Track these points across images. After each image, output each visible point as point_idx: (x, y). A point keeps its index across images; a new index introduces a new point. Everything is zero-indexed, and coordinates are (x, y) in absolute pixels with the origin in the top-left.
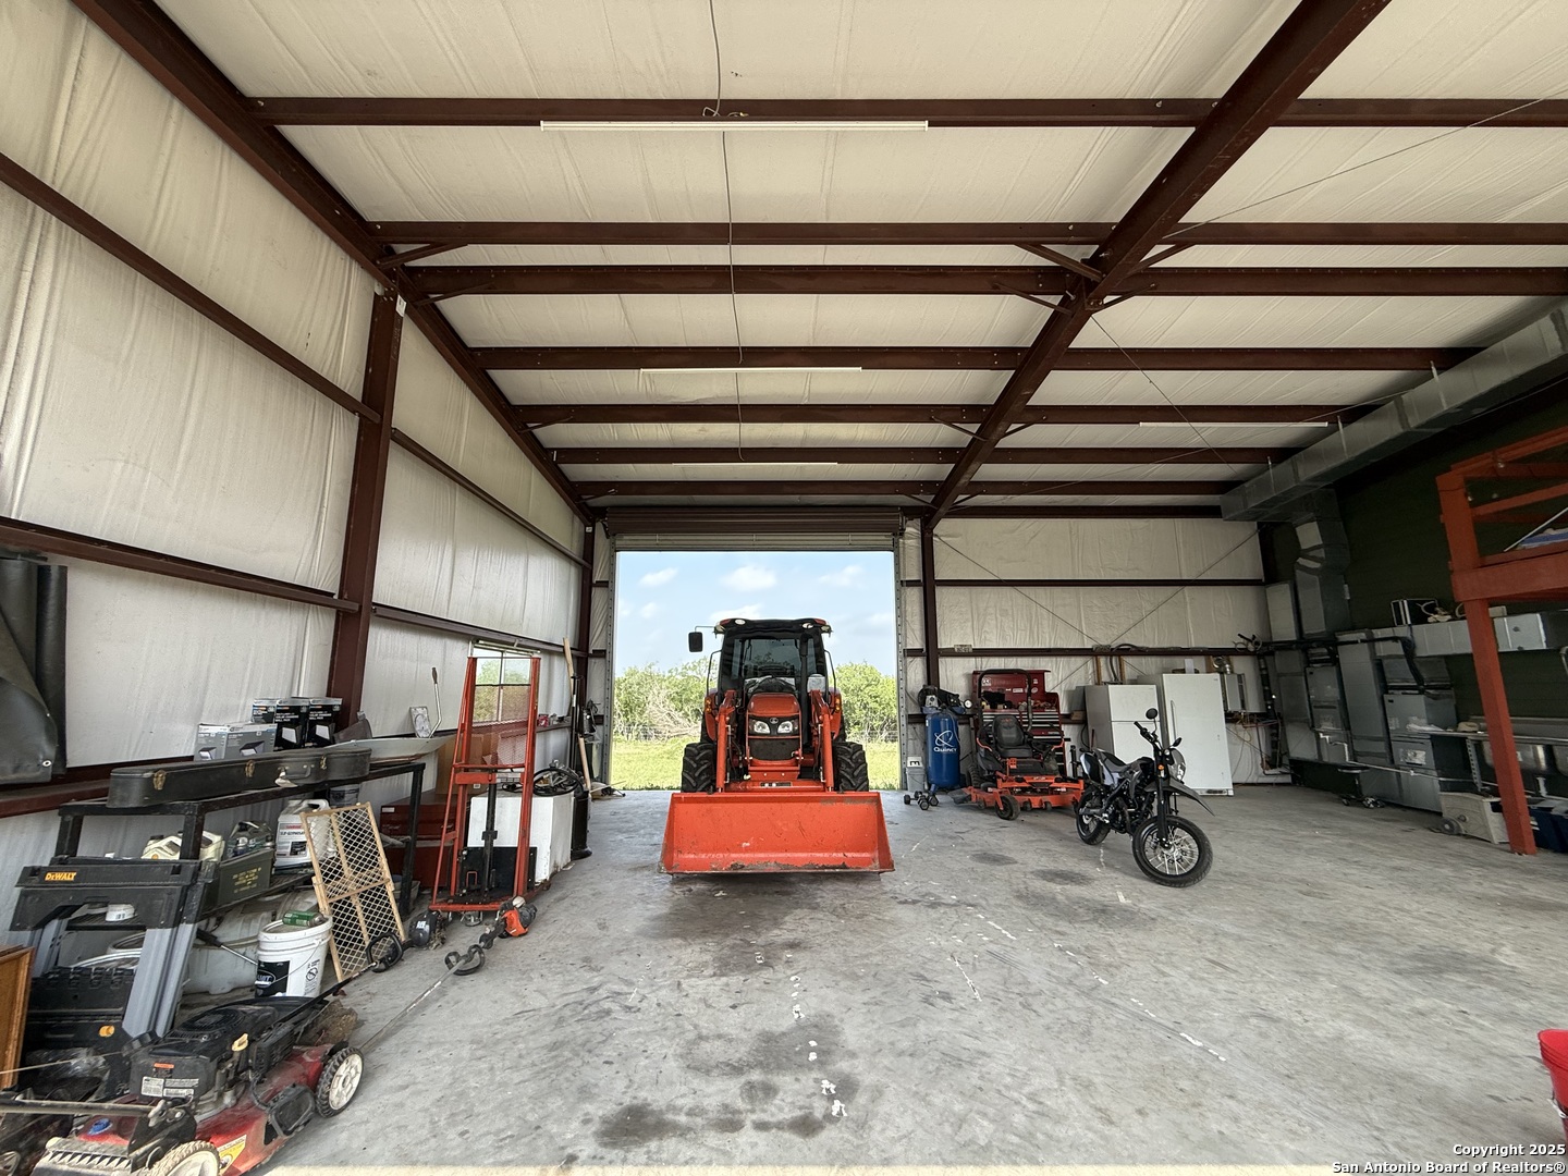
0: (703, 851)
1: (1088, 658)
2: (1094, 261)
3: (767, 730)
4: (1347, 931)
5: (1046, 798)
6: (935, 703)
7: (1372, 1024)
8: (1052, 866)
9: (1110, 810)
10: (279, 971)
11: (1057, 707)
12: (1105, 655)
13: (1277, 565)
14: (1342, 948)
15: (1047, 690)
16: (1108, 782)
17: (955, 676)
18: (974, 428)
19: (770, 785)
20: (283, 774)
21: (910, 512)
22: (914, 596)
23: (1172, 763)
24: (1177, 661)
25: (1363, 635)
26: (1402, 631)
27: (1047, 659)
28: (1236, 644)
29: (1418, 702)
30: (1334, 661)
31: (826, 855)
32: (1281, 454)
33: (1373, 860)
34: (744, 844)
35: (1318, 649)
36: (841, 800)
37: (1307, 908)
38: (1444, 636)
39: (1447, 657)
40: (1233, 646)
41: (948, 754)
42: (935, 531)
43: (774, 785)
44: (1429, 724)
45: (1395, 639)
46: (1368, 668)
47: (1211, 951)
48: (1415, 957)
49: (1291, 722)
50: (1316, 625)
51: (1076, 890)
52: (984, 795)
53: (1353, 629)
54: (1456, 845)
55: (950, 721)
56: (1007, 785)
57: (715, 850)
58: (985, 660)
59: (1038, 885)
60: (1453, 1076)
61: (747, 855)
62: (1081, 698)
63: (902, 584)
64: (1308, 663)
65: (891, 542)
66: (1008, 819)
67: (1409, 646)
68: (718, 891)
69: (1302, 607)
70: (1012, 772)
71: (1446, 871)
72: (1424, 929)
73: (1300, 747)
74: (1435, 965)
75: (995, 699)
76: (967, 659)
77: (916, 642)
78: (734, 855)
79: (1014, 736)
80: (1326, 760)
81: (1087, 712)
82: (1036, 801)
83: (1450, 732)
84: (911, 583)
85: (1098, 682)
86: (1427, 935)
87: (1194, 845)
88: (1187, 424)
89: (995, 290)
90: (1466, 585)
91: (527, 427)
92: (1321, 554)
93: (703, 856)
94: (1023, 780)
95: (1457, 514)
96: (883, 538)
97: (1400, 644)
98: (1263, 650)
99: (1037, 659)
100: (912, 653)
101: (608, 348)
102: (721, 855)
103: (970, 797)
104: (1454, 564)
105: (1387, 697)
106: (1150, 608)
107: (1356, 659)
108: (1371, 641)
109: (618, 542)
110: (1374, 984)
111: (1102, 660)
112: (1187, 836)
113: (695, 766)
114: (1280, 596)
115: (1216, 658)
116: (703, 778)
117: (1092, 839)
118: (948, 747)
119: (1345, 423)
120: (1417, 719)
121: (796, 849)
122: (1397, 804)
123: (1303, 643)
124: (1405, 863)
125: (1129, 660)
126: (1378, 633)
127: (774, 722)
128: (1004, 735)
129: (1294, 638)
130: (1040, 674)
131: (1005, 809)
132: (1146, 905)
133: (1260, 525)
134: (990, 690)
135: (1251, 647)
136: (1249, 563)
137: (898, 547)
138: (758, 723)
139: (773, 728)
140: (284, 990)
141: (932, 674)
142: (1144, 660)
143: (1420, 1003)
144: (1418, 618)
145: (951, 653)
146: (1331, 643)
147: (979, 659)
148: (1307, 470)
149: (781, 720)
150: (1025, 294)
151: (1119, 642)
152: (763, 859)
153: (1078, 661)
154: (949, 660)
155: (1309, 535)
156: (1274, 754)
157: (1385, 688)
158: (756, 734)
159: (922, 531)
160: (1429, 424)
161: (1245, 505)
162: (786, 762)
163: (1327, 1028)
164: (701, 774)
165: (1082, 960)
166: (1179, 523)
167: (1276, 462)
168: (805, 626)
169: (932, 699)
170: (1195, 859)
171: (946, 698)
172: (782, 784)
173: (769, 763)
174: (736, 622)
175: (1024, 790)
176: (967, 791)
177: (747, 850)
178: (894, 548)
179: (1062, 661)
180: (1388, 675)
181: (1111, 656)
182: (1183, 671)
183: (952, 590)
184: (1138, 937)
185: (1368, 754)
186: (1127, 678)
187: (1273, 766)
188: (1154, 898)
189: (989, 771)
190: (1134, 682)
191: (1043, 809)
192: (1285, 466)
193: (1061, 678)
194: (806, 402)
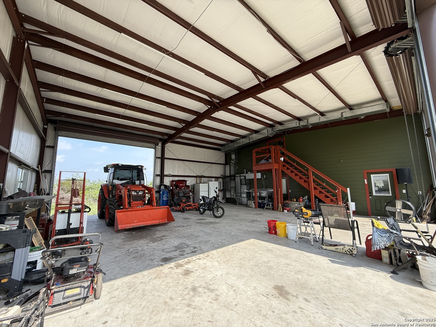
0: (123, 225)
1: (195, 178)
2: (218, 103)
3: (136, 194)
4: (243, 220)
5: (190, 207)
6: (163, 188)
7: (250, 228)
8: (198, 218)
9: (207, 207)
10: (34, 263)
11: (189, 189)
12: (198, 177)
13: (227, 162)
14: (243, 221)
15: (187, 185)
16: (207, 201)
17: (167, 181)
18: (184, 125)
19: (139, 207)
20: (28, 205)
21: (160, 140)
22: (159, 161)
23: (219, 197)
24: (211, 179)
25: (239, 175)
26: (244, 175)
27: (187, 178)
28: (220, 176)
29: (245, 186)
30: (235, 180)
31: (155, 221)
32: (232, 141)
33: (241, 211)
34: (135, 221)
35: (232, 177)
36: (160, 208)
37: (237, 218)
38: (250, 176)
39: (249, 179)
41: (166, 200)
42: (165, 145)
43: (140, 207)
44: (246, 190)
45: (243, 176)
46: (239, 181)
47: (229, 224)
48: (251, 221)
49: (227, 191)
50: (233, 173)
51: (205, 221)
52: (176, 208)
53: (238, 174)
54: (249, 208)
55: (167, 192)
56: (183, 205)
57: (127, 224)
58: (174, 178)
59: (198, 221)
60: (258, 230)
61: (136, 224)
62: (194, 186)
63: (156, 158)
64: (231, 180)
65: (154, 147)
66: (183, 212)
67: (245, 177)
68: (133, 232)
69: (231, 170)
70: (184, 202)
71: (250, 212)
72: (250, 218)
73: (228, 196)
74: (253, 221)
75: (177, 186)
76: (170, 177)
77: (158, 173)
78: (132, 224)
79: (182, 195)
80: (232, 197)
81: (194, 189)
82: (188, 208)
83: (249, 191)
84: (159, 158)
85: (197, 183)
86: (251, 219)
87: (222, 210)
88: (221, 133)
89: (200, 102)
90: (255, 168)
91: (39, 89)
92: (235, 160)
93: (124, 226)
94: (186, 204)
95: (254, 157)
96: (153, 145)
97: (244, 177)
98: (224, 177)
99: (185, 178)
100: (158, 175)
101: (92, 78)
102: (129, 225)
103: (174, 209)
104: (253, 165)
105: (241, 186)
106: (207, 168)
107: (238, 179)
108: (240, 176)
109: (59, 133)
110: (248, 224)
111: (198, 178)
112: (221, 209)
113: (114, 204)
114: (228, 167)
115: (217, 178)
116: (116, 207)
117: (202, 214)
118: (166, 198)
119: (242, 138)
120: (245, 189)
121: (148, 221)
122: (241, 204)
123: (230, 176)
124: (245, 211)
125: (202, 178)
126: (241, 175)
127: (138, 192)
128: (180, 195)
129: (229, 175)
130: (186, 181)
131: (183, 210)
132: (217, 221)
133: (225, 153)
134: (175, 185)
135: (222, 177)
136: (223, 161)
137: (156, 148)
138: (133, 192)
139: (138, 193)
140: (36, 268)
141: (162, 181)
142: (205, 178)
143: (253, 225)
144: (247, 173)
145: (167, 176)
146: (234, 176)
147: (173, 177)
148: (236, 145)
149: (140, 191)
150: (205, 104)
151: (201, 175)
152: (140, 224)
153: (193, 178)
154: (166, 177)
155: (233, 157)
156: (224, 197)
157: (241, 184)
158: (133, 195)
159: (162, 145)
160: (252, 142)
161: (225, 150)
162: (141, 201)
163: (246, 229)
164: (116, 206)
165: (214, 228)
166: (213, 151)
167: (231, 143)
168: (139, 167)
169: (163, 187)
170: (222, 213)
171: (166, 186)
172: (142, 207)
173: (136, 202)
174: (119, 165)
175: (186, 206)
176: (173, 208)
177: (136, 223)
178: (155, 148)
179: (190, 178)
180: (242, 182)
182: (212, 181)
183: (168, 160)
184: (219, 225)
185: (238, 196)
186: (202, 182)
187: (223, 199)
188: (217, 220)
189: (177, 203)
190: (203, 183)
191: (189, 210)
192: (232, 144)
193: (190, 182)
194: (146, 109)
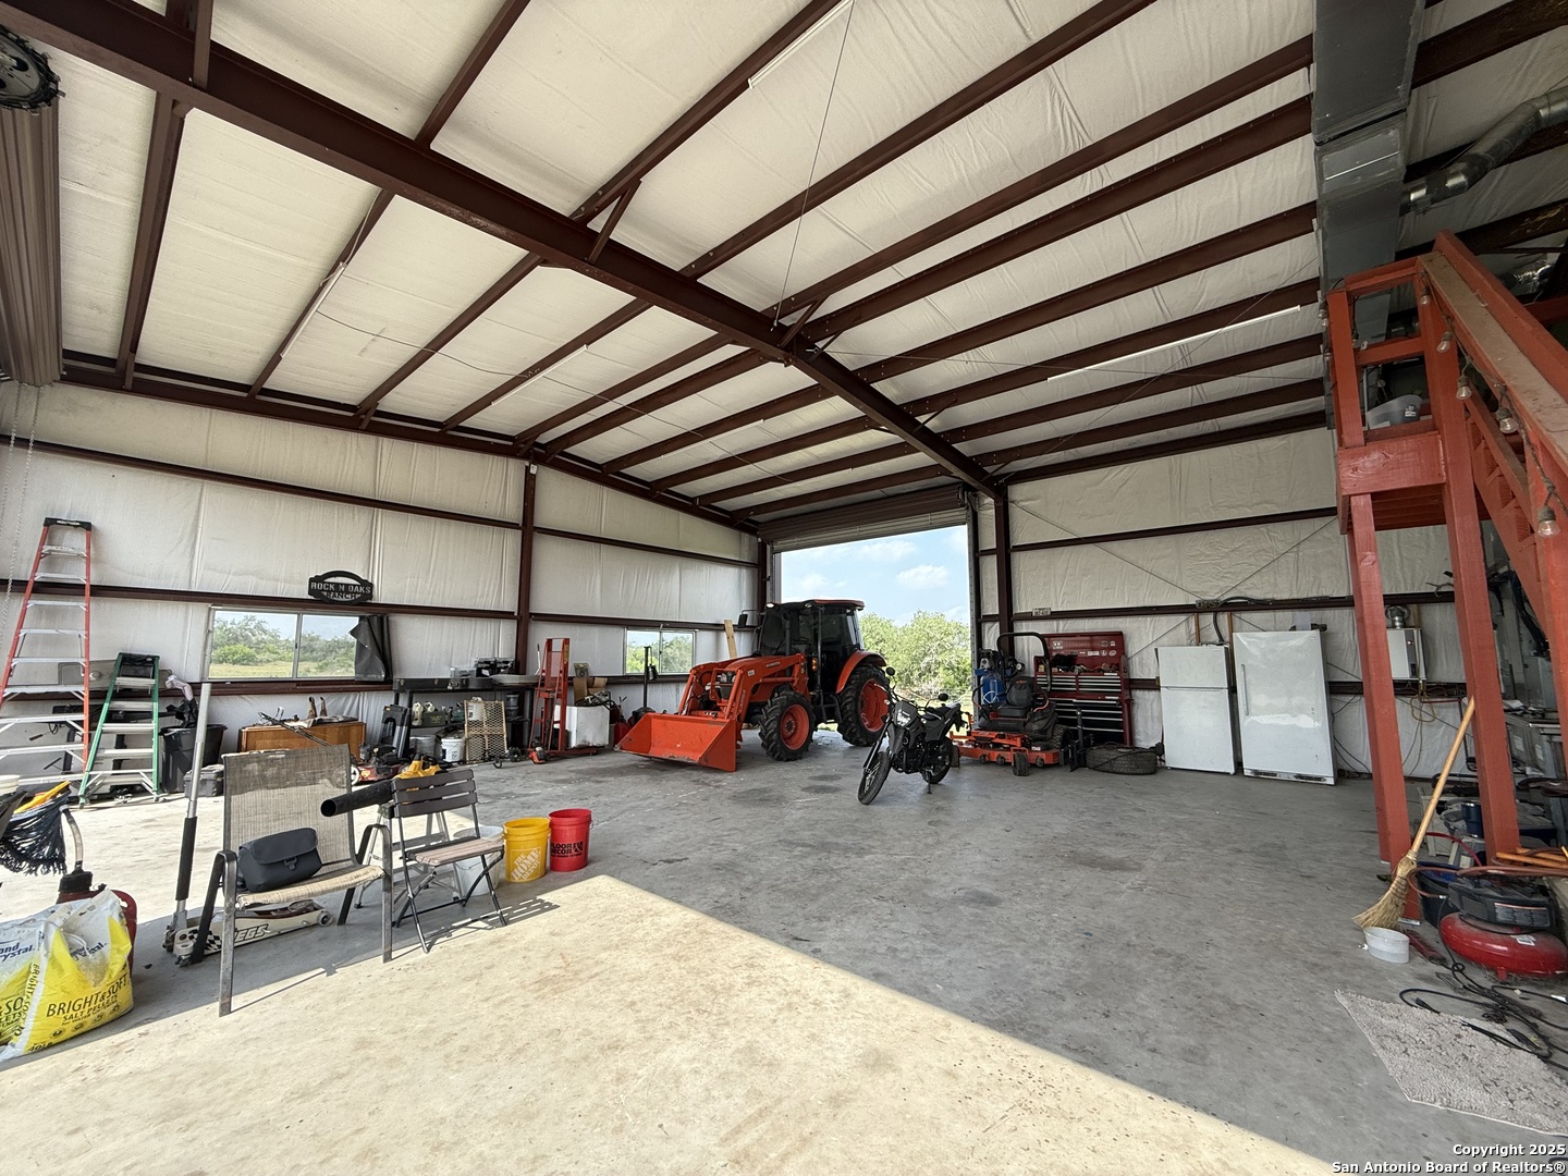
1: (1187, 617)
6: (987, 666)
11: (1123, 670)
12: (1210, 611)
27: (1121, 619)
28: (1439, 587)
40: (1434, 589)
42: (1010, 498)
58: (1061, 622)
65: (964, 516)
76: (1046, 623)
96: (957, 513)
106: (1281, 548)
109: (775, 547)
111: (1208, 619)
125: (1245, 616)
134: (1062, 653)
145: (1028, 617)
151: (1232, 595)
153: (1172, 620)
154: (1024, 623)
168: (807, 606)
169: (984, 662)
178: (970, 521)
179: (1155, 619)
181: (1216, 613)
183: (1031, 553)
